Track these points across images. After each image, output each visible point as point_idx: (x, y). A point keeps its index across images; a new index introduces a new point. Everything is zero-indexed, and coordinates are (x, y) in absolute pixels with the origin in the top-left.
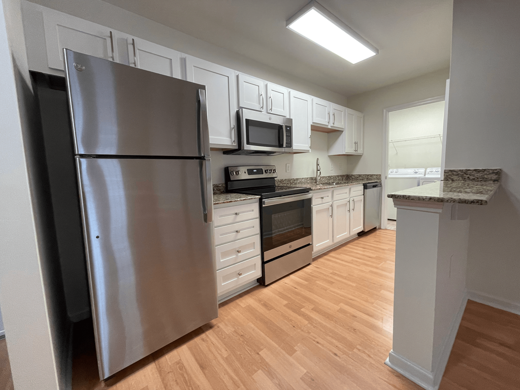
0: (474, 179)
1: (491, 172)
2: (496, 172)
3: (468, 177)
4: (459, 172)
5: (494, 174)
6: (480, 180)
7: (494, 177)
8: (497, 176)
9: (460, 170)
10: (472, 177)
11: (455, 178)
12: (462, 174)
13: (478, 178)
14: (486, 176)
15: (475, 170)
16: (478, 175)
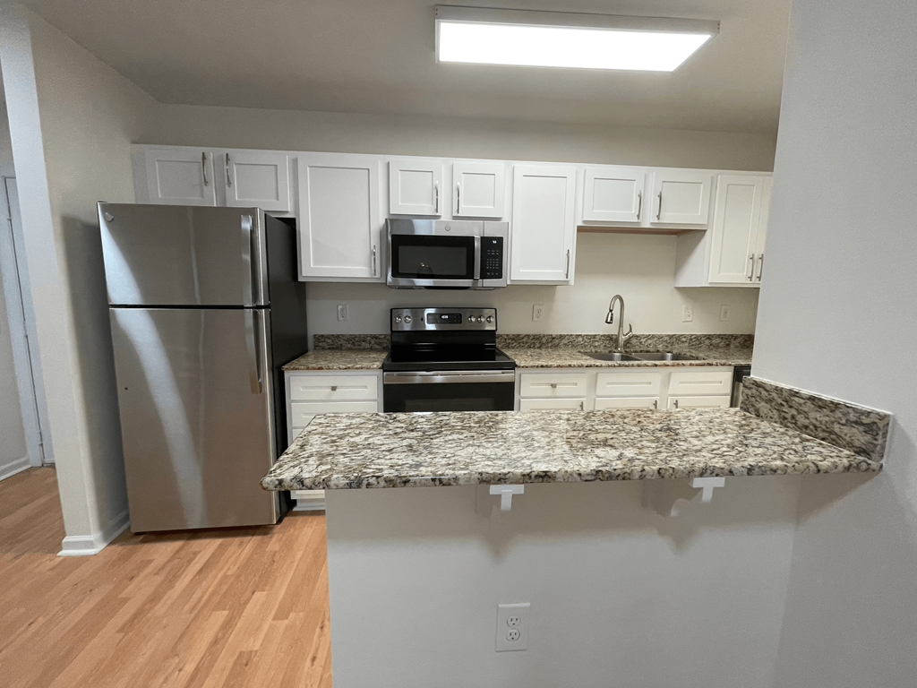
0: (807, 427)
1: (852, 417)
2: (866, 420)
3: (793, 417)
4: (774, 395)
5: (861, 428)
6: (821, 435)
7: (861, 438)
8: (868, 438)
9: (776, 388)
10: (801, 420)
11: (764, 407)
12: (780, 401)
13: (816, 427)
14: (837, 428)
15: (812, 399)
16: (818, 415)
